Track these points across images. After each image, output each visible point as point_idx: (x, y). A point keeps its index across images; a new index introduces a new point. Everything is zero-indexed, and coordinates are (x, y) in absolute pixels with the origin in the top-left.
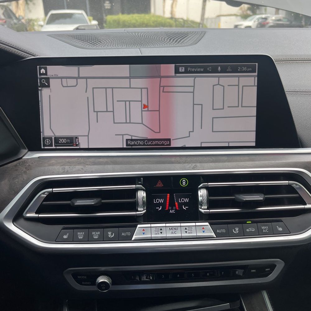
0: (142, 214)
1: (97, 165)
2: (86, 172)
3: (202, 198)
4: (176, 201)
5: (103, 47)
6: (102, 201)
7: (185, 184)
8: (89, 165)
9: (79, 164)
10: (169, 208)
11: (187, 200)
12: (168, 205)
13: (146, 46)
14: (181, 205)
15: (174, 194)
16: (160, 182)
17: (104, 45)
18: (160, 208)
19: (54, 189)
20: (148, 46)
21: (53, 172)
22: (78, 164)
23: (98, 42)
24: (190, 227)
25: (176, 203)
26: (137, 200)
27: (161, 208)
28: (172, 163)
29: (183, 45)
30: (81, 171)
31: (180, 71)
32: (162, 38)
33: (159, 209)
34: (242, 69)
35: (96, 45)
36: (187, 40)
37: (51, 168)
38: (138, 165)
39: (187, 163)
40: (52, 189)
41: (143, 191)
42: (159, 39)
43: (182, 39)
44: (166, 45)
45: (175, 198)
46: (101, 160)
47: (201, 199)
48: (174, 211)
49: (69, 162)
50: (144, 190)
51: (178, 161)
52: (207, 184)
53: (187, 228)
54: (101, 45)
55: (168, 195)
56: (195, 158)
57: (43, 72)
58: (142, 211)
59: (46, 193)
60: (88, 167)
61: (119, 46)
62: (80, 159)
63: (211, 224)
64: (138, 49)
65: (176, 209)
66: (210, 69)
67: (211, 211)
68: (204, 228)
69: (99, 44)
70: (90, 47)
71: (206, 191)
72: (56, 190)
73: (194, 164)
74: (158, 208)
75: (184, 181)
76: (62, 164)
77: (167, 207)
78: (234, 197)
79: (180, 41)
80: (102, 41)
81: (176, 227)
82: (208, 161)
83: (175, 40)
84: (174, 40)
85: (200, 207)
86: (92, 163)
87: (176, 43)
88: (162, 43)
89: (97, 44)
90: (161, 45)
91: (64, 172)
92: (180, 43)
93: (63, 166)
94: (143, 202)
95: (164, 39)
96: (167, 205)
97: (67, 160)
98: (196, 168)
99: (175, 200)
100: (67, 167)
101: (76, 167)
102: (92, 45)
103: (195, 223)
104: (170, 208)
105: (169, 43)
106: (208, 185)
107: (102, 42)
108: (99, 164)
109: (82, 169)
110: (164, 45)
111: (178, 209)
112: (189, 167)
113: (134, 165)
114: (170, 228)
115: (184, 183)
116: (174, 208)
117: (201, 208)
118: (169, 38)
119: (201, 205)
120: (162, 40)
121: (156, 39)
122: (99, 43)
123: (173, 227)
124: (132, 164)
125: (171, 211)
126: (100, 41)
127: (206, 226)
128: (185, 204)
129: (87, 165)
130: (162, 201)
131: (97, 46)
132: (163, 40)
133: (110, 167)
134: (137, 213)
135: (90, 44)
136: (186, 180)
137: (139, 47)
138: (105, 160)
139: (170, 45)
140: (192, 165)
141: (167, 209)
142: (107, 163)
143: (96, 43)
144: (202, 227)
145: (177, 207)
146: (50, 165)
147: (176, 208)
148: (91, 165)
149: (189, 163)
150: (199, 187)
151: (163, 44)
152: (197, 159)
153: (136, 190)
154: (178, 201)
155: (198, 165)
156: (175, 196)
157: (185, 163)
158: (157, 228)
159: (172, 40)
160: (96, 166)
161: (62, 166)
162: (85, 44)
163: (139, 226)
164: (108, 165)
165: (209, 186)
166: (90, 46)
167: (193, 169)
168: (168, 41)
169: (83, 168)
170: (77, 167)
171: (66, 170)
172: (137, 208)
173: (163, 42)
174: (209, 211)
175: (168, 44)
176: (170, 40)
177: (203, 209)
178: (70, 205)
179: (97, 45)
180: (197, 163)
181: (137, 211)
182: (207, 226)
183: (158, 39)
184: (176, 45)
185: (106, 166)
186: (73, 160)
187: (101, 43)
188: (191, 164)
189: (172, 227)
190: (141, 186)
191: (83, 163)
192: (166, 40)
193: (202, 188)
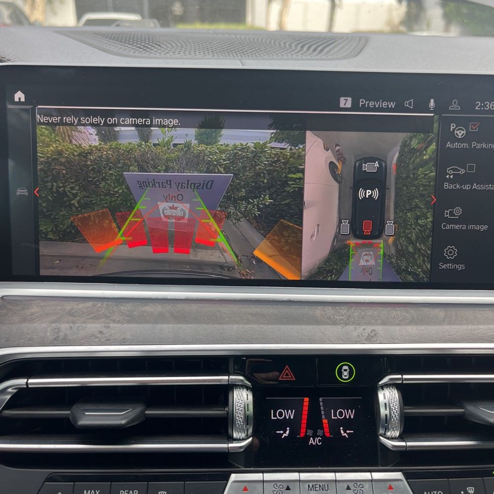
0: (241, 447)
1: (138, 323)
2: (109, 340)
3: (387, 412)
4: (323, 417)
5: (163, 55)
6: (146, 412)
7: (347, 377)
8: (119, 322)
9: (96, 318)
10: (306, 432)
11: (350, 414)
12: (304, 426)
13: (254, 57)
14: (335, 425)
15: (321, 399)
16: (287, 370)
17: (166, 51)
18: (285, 432)
19: (31, 381)
20: (258, 56)
21: (30, 339)
22: (92, 318)
23: (154, 45)
24: (359, 484)
25: (325, 421)
26: (230, 414)
27: (288, 432)
28: (317, 322)
29: (330, 57)
30: (96, 338)
31: (342, 105)
32: (285, 43)
33: (284, 435)
34: (485, 106)
35: (148, 50)
36: (336, 49)
37: (25, 326)
38: (235, 326)
39: (354, 323)
40: (26, 380)
41: (245, 390)
42: (280, 45)
43: (325, 48)
44: (295, 56)
45: (322, 408)
46: (149, 308)
47: (386, 415)
48: (320, 441)
49: (71, 313)
50: (247, 388)
51: (329, 318)
52: (400, 376)
53: (351, 485)
54: (160, 51)
55: (307, 399)
56: (370, 312)
57: (20, 99)
58: (244, 440)
59: (10, 390)
60: (116, 328)
61: (197, 53)
62: (99, 304)
63: (408, 476)
64: (238, 61)
65: (324, 436)
66: (410, 104)
67: (409, 444)
68: (393, 487)
69: (155, 50)
70: (137, 54)
71: (397, 395)
72: (34, 382)
73: (369, 329)
74: (282, 432)
75: (345, 370)
76: (54, 318)
77: (303, 430)
78: (463, 410)
79: (322, 51)
80: (163, 44)
81: (324, 484)
82: (401, 320)
83: (312, 48)
84: (309, 48)
85: (381, 431)
86: (127, 318)
87: (315, 54)
88: (286, 52)
89: (153, 48)
90: (285, 55)
91: (56, 339)
92: (324, 53)
93: (54, 325)
94: (247, 419)
95: (290, 46)
96: (302, 425)
97: (68, 306)
98: (375, 339)
99: (323, 413)
100: (64, 327)
101: (86, 327)
102: (141, 50)
103: (369, 474)
104: (310, 432)
105: (301, 53)
106: (402, 379)
107: (163, 46)
108: (143, 319)
109: (101, 332)
110: (290, 56)
111: (328, 435)
112: (359, 335)
113: (225, 326)
114: (311, 486)
115: (346, 373)
116: (320, 432)
117: (384, 436)
118: (299, 44)
119: (387, 429)
120: (285, 47)
121: (272, 44)
122: (157, 46)
123: (318, 484)
124: (222, 323)
125: (311, 441)
126: (158, 43)
127: (396, 483)
128: (347, 424)
129: (114, 321)
130: (290, 414)
131: (152, 53)
132: (288, 47)
133: (167, 328)
134: (231, 445)
135: (137, 49)
136: (350, 368)
137: (240, 58)
138: (158, 308)
139: (303, 56)
140: (364, 329)
141: (302, 435)
142: (160, 319)
143: (150, 47)
144: (388, 484)
145: (327, 430)
146: (24, 320)
147: (324, 433)
148: (122, 323)
149: (359, 324)
150: (380, 383)
151: (289, 54)
152: (375, 312)
153: (229, 388)
154: (328, 416)
155: (379, 329)
156: (321, 404)
157: (349, 324)
158: (279, 484)
159: (305, 48)
160: (133, 326)
161: (54, 322)
162: (126, 48)
163: (233, 477)
164: (162, 323)
165: (404, 382)
166: (138, 52)
167: (369, 340)
168: (299, 48)
169: (104, 331)
170: (89, 326)
171: (62, 334)
172: (230, 431)
173: (289, 51)
174: (403, 444)
175: (298, 54)
176: (302, 47)
177: (388, 438)
178: (69, 418)
179: (151, 51)
180: (377, 324)
181: (231, 439)
182: (400, 483)
183: (277, 44)
184: (315, 58)
185: (159, 326)
186: (82, 306)
187: (159, 48)
188: (363, 327)
189: (314, 484)
190: (241, 378)
191: (106, 317)
192: (293, 47)
193: (387, 385)
